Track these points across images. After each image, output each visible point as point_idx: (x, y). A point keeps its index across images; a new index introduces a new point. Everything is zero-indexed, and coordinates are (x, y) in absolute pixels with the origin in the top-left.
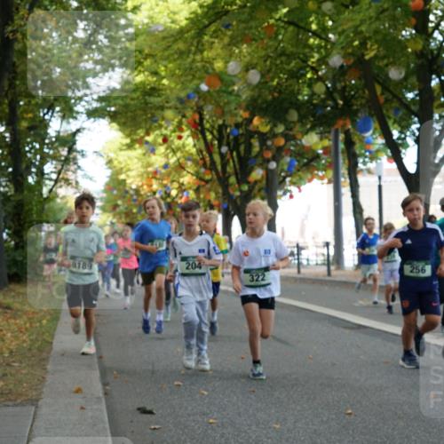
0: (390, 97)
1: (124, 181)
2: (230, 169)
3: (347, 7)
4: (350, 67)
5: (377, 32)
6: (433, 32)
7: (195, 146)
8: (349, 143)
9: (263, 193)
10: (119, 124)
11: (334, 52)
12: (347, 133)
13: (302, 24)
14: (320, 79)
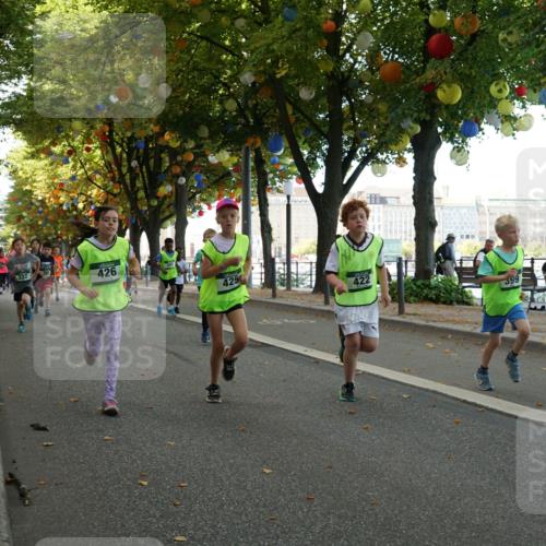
0: (302, 118)
1: (31, 192)
2: (139, 184)
3: (260, 25)
4: (262, 85)
5: (289, 51)
6: (344, 55)
7: (103, 158)
8: (260, 162)
9: (172, 209)
10: (24, 133)
11: (246, 69)
12: (258, 151)
13: (215, 40)
14: (231, 96)
